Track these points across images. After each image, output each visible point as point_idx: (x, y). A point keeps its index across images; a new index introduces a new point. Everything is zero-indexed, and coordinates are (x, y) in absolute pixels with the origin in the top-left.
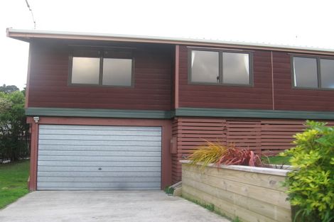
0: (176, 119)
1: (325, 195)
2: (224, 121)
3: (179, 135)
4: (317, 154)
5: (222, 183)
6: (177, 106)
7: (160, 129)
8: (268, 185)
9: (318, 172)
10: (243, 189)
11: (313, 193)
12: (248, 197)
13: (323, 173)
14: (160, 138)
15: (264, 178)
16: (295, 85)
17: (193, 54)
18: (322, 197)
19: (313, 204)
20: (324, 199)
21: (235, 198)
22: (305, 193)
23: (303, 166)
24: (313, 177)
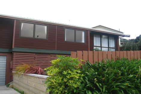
0: (13, 53)
1: (61, 87)
2: (35, 54)
3: (14, 60)
4: (58, 69)
5: (27, 82)
6: (13, 47)
7: (6, 57)
8: (42, 83)
9: (58, 77)
10: (34, 84)
11: (56, 86)
12: (35, 88)
13: (60, 78)
14: (6, 61)
15: (41, 80)
16: (66, 40)
17: (22, 24)
18: (59, 88)
19: (56, 91)
20: (60, 89)
21: (31, 88)
22: (53, 86)
23: (52, 74)
24: (56, 79)
